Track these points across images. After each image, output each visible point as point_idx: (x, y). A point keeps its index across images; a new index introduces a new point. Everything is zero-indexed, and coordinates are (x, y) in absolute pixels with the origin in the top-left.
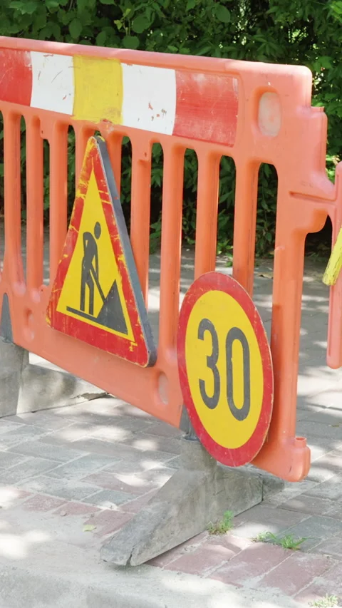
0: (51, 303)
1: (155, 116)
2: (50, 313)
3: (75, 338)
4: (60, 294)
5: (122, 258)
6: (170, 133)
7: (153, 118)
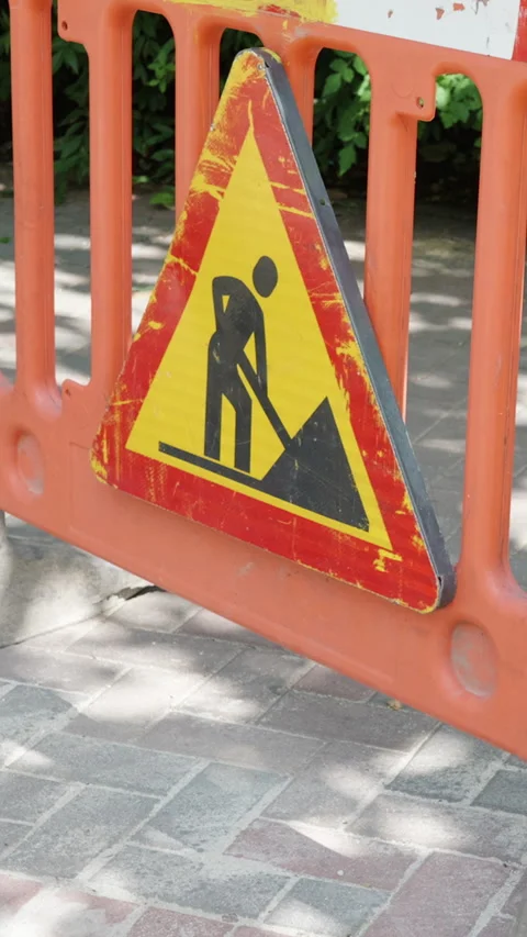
0: (109, 429)
1: (448, 8)
2: (105, 450)
3: (190, 517)
4: (136, 414)
5: (352, 350)
6: (507, 53)
7: (440, 12)
